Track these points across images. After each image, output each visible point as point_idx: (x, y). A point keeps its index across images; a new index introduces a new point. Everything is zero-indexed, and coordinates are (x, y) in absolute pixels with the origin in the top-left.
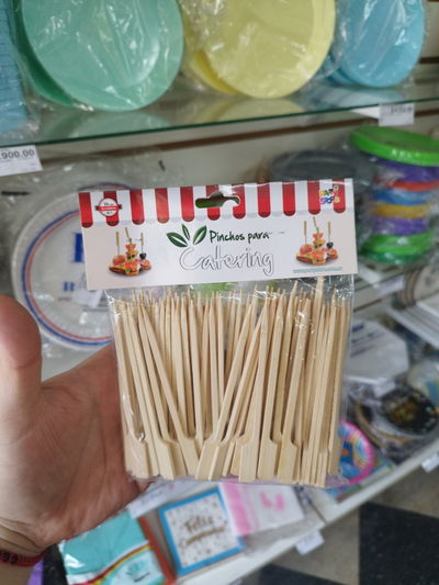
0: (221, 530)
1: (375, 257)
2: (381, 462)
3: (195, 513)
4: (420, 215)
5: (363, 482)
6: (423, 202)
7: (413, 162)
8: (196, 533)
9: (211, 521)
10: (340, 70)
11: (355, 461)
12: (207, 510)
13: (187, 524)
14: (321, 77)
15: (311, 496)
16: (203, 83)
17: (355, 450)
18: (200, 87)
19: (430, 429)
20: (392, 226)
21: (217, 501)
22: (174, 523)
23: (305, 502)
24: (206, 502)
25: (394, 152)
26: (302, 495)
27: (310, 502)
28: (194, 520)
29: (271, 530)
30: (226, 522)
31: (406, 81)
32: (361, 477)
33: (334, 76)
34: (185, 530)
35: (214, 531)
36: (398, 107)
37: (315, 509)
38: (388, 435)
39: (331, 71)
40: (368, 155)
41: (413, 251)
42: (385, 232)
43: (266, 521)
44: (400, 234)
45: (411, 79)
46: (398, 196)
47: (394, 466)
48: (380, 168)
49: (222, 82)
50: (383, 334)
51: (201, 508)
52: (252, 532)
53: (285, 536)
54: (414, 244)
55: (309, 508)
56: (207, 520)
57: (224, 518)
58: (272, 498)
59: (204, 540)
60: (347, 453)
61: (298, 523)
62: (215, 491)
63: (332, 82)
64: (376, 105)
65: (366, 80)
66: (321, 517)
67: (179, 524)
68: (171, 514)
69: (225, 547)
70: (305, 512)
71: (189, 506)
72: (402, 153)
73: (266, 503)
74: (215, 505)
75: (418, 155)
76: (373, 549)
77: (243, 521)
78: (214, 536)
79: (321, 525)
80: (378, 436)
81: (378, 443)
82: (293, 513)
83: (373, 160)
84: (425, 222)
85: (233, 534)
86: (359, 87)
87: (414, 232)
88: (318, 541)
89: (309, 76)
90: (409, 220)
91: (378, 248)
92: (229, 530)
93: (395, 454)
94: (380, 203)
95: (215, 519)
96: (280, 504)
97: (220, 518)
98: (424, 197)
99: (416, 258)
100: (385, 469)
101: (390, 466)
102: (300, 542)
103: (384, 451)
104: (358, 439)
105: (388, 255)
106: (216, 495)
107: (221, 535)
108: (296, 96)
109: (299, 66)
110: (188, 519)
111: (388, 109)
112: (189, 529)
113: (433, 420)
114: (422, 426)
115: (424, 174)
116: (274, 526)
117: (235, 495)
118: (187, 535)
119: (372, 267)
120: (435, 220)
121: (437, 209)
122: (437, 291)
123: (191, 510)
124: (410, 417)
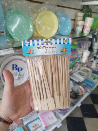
0: (41, 126)
3: (35, 124)
4: (74, 57)
5: (68, 111)
6: (74, 55)
8: (35, 128)
9: (38, 125)
10: (59, 33)
12: (37, 123)
13: (33, 127)
14: (56, 34)
16: (36, 35)
18: (35, 36)
19: (78, 98)
21: (39, 120)
22: (30, 127)
23: (57, 117)
24: (37, 121)
27: (58, 117)
28: (35, 125)
29: (51, 124)
30: (42, 124)
31: (69, 34)
34: (33, 128)
35: (40, 127)
37: (59, 118)
41: (73, 64)
43: (50, 122)
47: (73, 106)
51: (36, 122)
52: (47, 125)
53: (54, 125)
54: (73, 62)
55: (58, 118)
56: (37, 125)
57: (41, 124)
58: (50, 117)
59: (37, 129)
61: (56, 121)
62: (38, 118)
65: (63, 34)
66: (61, 119)
67: (32, 127)
68: (29, 125)
69: (42, 130)
70: (58, 119)
71: (33, 122)
73: (50, 119)
74: (39, 121)
76: (70, 126)
77: (45, 123)
78: (40, 128)
79: (61, 121)
82: (55, 120)
84: (74, 58)
85: (44, 126)
87: (73, 60)
88: (61, 125)
93: (73, 104)
95: (39, 124)
96: (52, 118)
97: (40, 124)
101: (72, 107)
102: (57, 125)
106: (38, 119)
107: (41, 127)
110: (33, 125)
112: (34, 127)
113: (78, 96)
115: (73, 50)
116: (52, 123)
117: (43, 118)
118: (34, 129)
120: (76, 58)
121: (76, 56)
122: (76, 71)
123: (34, 123)
124: (74, 96)
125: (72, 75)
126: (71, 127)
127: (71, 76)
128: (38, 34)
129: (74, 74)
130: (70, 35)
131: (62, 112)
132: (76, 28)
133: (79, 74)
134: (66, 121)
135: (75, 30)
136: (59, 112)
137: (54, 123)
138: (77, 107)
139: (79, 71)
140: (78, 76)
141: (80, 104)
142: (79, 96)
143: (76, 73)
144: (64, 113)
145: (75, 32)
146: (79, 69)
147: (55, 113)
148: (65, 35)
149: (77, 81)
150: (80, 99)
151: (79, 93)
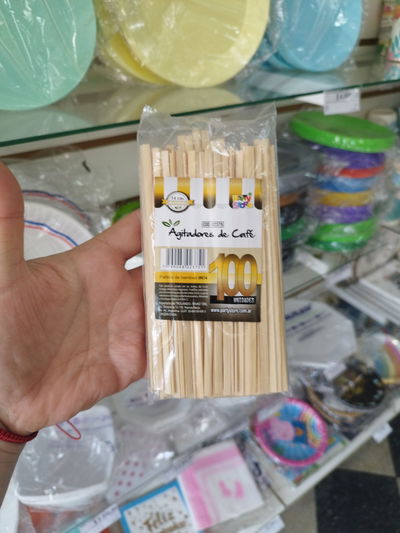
0: (183, 525)
1: (321, 246)
2: (335, 439)
3: (155, 510)
4: (366, 202)
5: (319, 462)
6: (367, 189)
7: (357, 149)
9: (171, 518)
10: (277, 55)
11: (310, 441)
12: (166, 505)
13: (147, 523)
14: (257, 62)
15: (269, 480)
17: (308, 429)
19: (378, 402)
20: (338, 215)
21: (177, 494)
22: (134, 523)
23: (264, 487)
24: (166, 496)
25: (337, 139)
26: (260, 479)
27: (269, 486)
28: (155, 517)
29: (231, 520)
30: (186, 517)
31: (346, 64)
32: (317, 456)
33: (271, 61)
34: (145, 528)
35: (176, 527)
36: (344, 93)
37: (274, 493)
38: (339, 411)
39: (268, 56)
40: (310, 143)
41: (359, 239)
42: (330, 221)
44: (346, 222)
45: (352, 62)
46: (342, 185)
47: (347, 441)
48: (324, 156)
49: (146, 70)
50: (329, 315)
51: (160, 503)
52: (214, 523)
54: (360, 231)
55: (268, 493)
56: (167, 516)
57: (185, 512)
58: (231, 487)
60: (301, 432)
61: (258, 510)
62: (174, 483)
63: (269, 67)
64: (321, 92)
65: (305, 64)
66: (281, 500)
67: (139, 524)
68: (130, 513)
70: (264, 498)
71: (148, 502)
72: (345, 141)
73: (226, 492)
74: (174, 499)
75: (361, 141)
76: (330, 513)
77: (203, 516)
79: (281, 508)
80: (330, 412)
81: (330, 419)
82: (253, 500)
83: (316, 147)
84: (370, 208)
85: (195, 528)
86: (298, 72)
87: (359, 220)
88: (279, 526)
89: (244, 61)
90: (355, 208)
91: (325, 238)
92: (190, 525)
93: (346, 429)
94: (325, 192)
95: (175, 514)
96: (240, 492)
97: (180, 512)
98: (369, 183)
99: (363, 244)
100: (339, 446)
101: (344, 443)
103: (336, 427)
104: (311, 417)
105: (334, 244)
106: (174, 488)
107: (182, 531)
108: (231, 84)
109: (233, 50)
110: (148, 516)
111: (333, 96)
112: (150, 528)
113: (380, 392)
114: (371, 399)
115: (367, 160)
116: (235, 515)
117: (193, 486)
119: (318, 256)
120: (378, 207)
121: (381, 196)
122: (378, 267)
123: (151, 507)
124: (359, 391)
125: (353, 287)
126: (336, 518)
127: (348, 290)
129: (364, 282)
131: (289, 466)
132: (390, 29)
133: (389, 284)
134: (313, 496)
135: (383, 40)
136: (276, 465)
137: (244, 515)
138: (371, 442)
139: (392, 268)
140: (387, 295)
141: (388, 430)
142: (384, 388)
143: (379, 275)
144: (299, 470)
145: (383, 53)
146: (395, 257)
147: (253, 467)
148: (319, 69)
149: (381, 318)
150: (388, 406)
151: (387, 376)
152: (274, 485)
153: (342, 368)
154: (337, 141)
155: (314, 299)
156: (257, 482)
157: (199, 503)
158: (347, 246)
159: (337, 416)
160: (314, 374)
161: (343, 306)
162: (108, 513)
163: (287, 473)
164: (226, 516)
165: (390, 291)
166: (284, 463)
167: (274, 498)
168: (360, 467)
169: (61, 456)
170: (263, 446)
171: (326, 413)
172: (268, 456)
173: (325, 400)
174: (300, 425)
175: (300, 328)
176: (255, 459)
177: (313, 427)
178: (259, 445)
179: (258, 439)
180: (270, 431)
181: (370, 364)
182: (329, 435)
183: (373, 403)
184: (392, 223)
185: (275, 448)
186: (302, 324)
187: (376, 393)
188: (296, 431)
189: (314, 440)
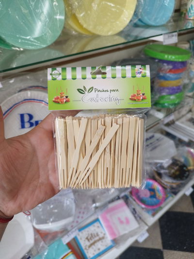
0: (103, 238)
1: (160, 106)
2: (169, 195)
3: (90, 232)
4: (179, 84)
5: (162, 206)
6: (181, 78)
7: (176, 60)
8: (92, 242)
9: (98, 235)
10: (140, 20)
11: (157, 197)
12: (95, 230)
13: (87, 238)
15: (140, 216)
16: (76, 31)
17: (156, 192)
18: (74, 32)
19: (187, 177)
20: (167, 91)
21: (99, 225)
22: (81, 239)
23: (138, 219)
24: (94, 226)
25: (166, 56)
26: (136, 215)
27: (140, 218)
28: (90, 236)
29: (125, 234)
30: (104, 234)
31: (169, 21)
32: (161, 203)
33: (138, 23)
34: (87, 241)
35: (100, 239)
36: (171, 34)
37: (143, 221)
38: (169, 183)
39: (136, 21)
40: (154, 59)
41: (177, 101)
42: (164, 94)
43: (122, 230)
44: (171, 94)
45: (172, 21)
46: (169, 77)
47: (174, 196)
48: (160, 64)
51: (92, 229)
52: (117, 236)
53: (132, 236)
54: (178, 98)
55: (140, 221)
56: (96, 234)
57: (103, 232)
58: (123, 219)
59: (96, 244)
60: (153, 193)
61: (137, 229)
62: (97, 220)
63: (136, 26)
65: (152, 23)
66: (146, 224)
67: (83, 239)
69: (106, 246)
70: (139, 223)
71: (87, 229)
72: (170, 57)
73: (121, 222)
74: (98, 227)
75: (177, 56)
76: (166, 231)
77: (112, 233)
78: (100, 242)
79: (147, 228)
80: (165, 183)
81: (165, 187)
82: (134, 224)
83: (157, 61)
84: (181, 87)
85: (109, 239)
86: (148, 26)
87: (177, 92)
88: (146, 235)
89: (127, 23)
90: (175, 87)
91: (162, 102)
92: (107, 238)
93: (173, 190)
94: (162, 80)
95: (99, 234)
96: (128, 222)
97: (102, 233)
98: (181, 75)
99: (179, 103)
100: (170, 198)
101: (172, 197)
102: (138, 237)
103: (168, 190)
104: (157, 186)
105: (166, 104)
106: (98, 222)
107: (103, 240)
108: (120, 34)
110: (87, 236)
111: (166, 36)
112: (89, 240)
113: (187, 173)
114: (183, 176)
115: (179, 65)
116: (126, 232)
117: (106, 220)
118: (88, 244)
119: (159, 110)
120: (185, 86)
121: (186, 81)
122: (183, 116)
123: (88, 231)
124: (177, 173)
125: (173, 126)
126: (170, 233)
127: (170, 127)
128: (81, 26)
129: (177, 123)
130: (170, 24)
131: (150, 208)
132: (186, 5)
133: (189, 123)
134: (158, 224)
135: (183, 10)
136: (143, 208)
137: (130, 232)
138: (184, 195)
139: (189, 116)
140: (188, 128)
141: (191, 190)
142: (189, 171)
143: (184, 119)
144: (154, 210)
145: (183, 16)
146: (190, 111)
147: (132, 210)
148: (158, 25)
149: (186, 139)
150: (191, 179)
151: (190, 166)
152: (143, 218)
153: (171, 162)
154: (167, 57)
155: (155, 132)
156: (135, 217)
157: (110, 228)
158: (172, 105)
159: (169, 185)
160: (159, 165)
161: (168, 135)
162: (73, 232)
163: (148, 211)
164: (122, 232)
165: (189, 126)
166: (147, 207)
167: (143, 223)
168: (178, 210)
169: (52, 206)
170: (137, 200)
171: (164, 184)
172: (139, 205)
173: (163, 178)
174: (152, 190)
175: (150, 145)
176: (133, 207)
177: (158, 191)
178: (135, 200)
179: (134, 197)
180: (139, 194)
181: (182, 160)
182: (165, 194)
183: (184, 178)
184: (191, 94)
185: (142, 201)
186: (151, 143)
187: (185, 173)
188: (151, 193)
189: (159, 196)
